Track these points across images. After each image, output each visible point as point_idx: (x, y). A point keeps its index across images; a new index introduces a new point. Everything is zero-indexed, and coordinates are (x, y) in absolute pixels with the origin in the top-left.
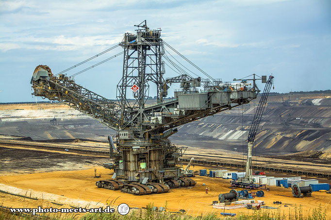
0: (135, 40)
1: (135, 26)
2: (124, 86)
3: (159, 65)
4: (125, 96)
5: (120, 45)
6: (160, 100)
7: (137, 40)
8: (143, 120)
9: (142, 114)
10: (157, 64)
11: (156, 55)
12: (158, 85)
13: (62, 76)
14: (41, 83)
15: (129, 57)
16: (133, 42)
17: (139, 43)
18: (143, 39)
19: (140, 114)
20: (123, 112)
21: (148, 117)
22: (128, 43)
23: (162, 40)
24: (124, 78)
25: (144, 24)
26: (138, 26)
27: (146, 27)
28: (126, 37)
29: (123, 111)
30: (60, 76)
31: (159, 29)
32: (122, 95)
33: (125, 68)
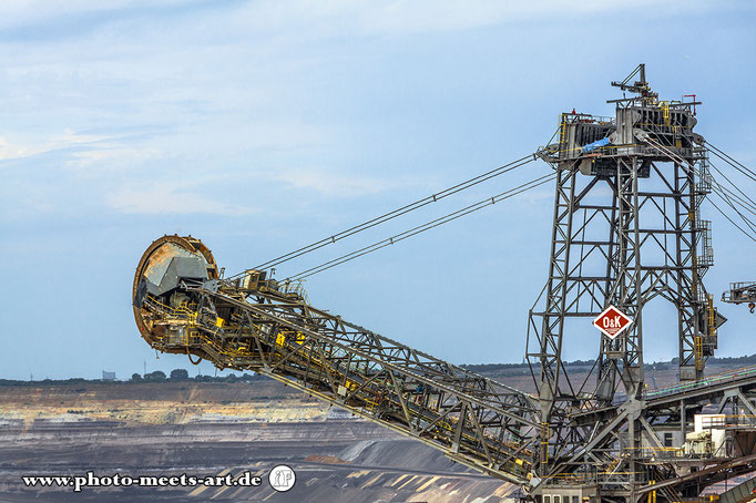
0: (606, 140)
1: (614, 84)
2: (554, 314)
3: (688, 237)
4: (558, 352)
5: (539, 154)
6: (691, 370)
7: (617, 139)
8: (637, 443)
9: (637, 422)
10: (679, 232)
11: (677, 195)
12: (681, 312)
13: (259, 278)
14: (178, 302)
15: (575, 205)
16: (597, 144)
17: (623, 151)
18: (642, 135)
19: (625, 420)
20: (549, 416)
21: (661, 434)
22: (574, 149)
23: (700, 140)
24: (556, 283)
25: (637, 78)
26: (623, 87)
27: (645, 93)
28: (565, 125)
29: (545, 413)
30: (253, 278)
31: (691, 100)
32: (544, 350)
33: (559, 246)
